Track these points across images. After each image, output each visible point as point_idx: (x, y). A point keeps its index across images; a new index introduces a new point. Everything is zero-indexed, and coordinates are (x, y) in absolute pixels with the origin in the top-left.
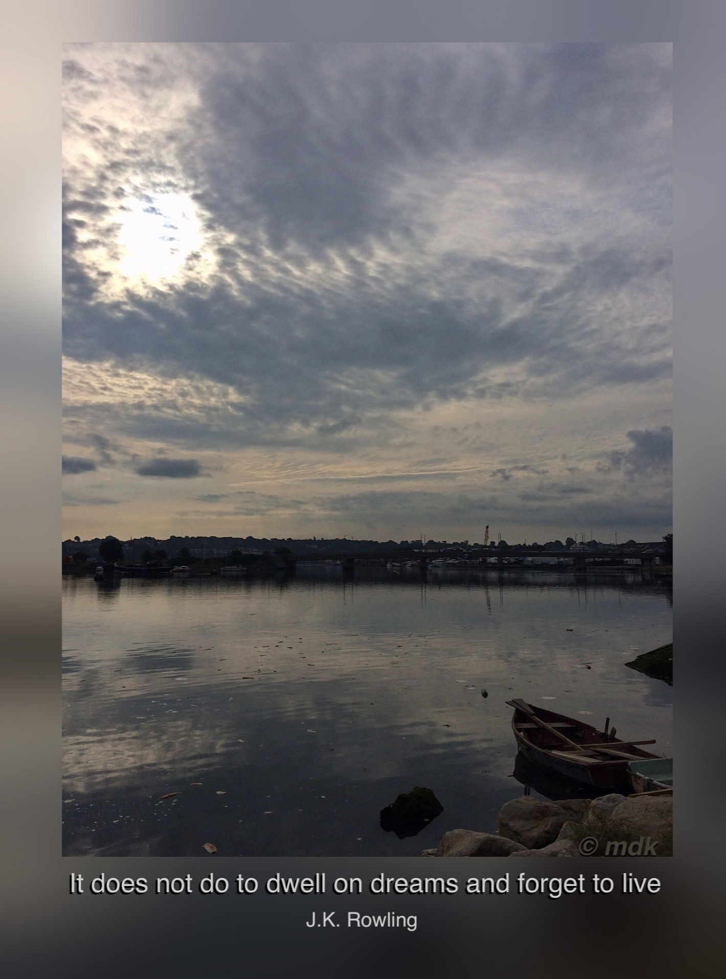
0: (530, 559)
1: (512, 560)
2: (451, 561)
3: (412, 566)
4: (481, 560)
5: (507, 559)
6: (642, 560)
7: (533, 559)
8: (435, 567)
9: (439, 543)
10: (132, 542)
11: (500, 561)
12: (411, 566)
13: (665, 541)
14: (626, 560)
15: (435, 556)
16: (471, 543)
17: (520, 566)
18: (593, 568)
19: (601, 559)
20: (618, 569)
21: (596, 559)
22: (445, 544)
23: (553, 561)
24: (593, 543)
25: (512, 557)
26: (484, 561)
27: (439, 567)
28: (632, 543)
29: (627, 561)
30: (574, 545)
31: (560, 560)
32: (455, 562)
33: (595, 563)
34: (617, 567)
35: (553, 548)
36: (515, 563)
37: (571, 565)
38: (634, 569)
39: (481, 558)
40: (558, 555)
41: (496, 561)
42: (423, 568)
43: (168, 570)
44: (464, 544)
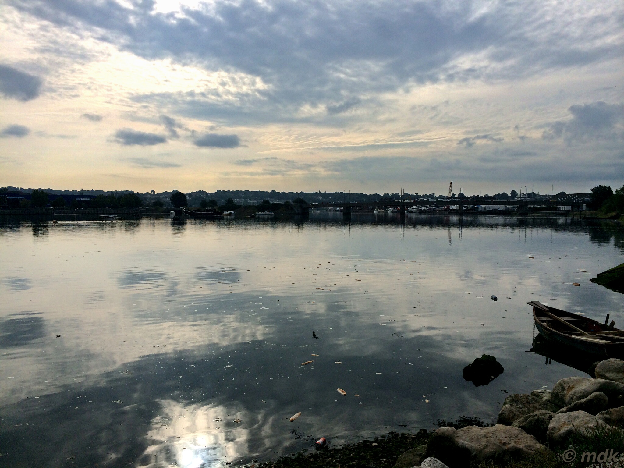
0: (483, 206)
1: (470, 207)
2: (422, 208)
3: (393, 212)
4: (445, 208)
5: (466, 207)
6: (572, 208)
7: (486, 207)
8: (411, 212)
9: (412, 195)
10: (190, 195)
11: (461, 207)
12: (391, 212)
13: (591, 192)
14: (558, 207)
15: (411, 205)
16: (437, 195)
17: (476, 212)
18: (533, 213)
19: (539, 206)
20: (553, 213)
21: (536, 206)
22: (417, 196)
23: (501, 207)
24: (532, 195)
25: (470, 205)
26: (448, 208)
27: (413, 212)
28: (563, 194)
29: (560, 208)
30: (517, 196)
31: (507, 207)
32: (426, 209)
33: (534, 209)
34: (552, 212)
35: (500, 198)
36: (471, 209)
37: (516, 211)
38: (565, 214)
39: (445, 206)
40: (505, 204)
41: (458, 208)
42: (402, 214)
43: (220, 214)
44: (432, 196)
